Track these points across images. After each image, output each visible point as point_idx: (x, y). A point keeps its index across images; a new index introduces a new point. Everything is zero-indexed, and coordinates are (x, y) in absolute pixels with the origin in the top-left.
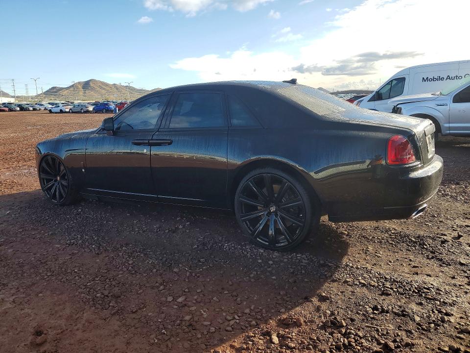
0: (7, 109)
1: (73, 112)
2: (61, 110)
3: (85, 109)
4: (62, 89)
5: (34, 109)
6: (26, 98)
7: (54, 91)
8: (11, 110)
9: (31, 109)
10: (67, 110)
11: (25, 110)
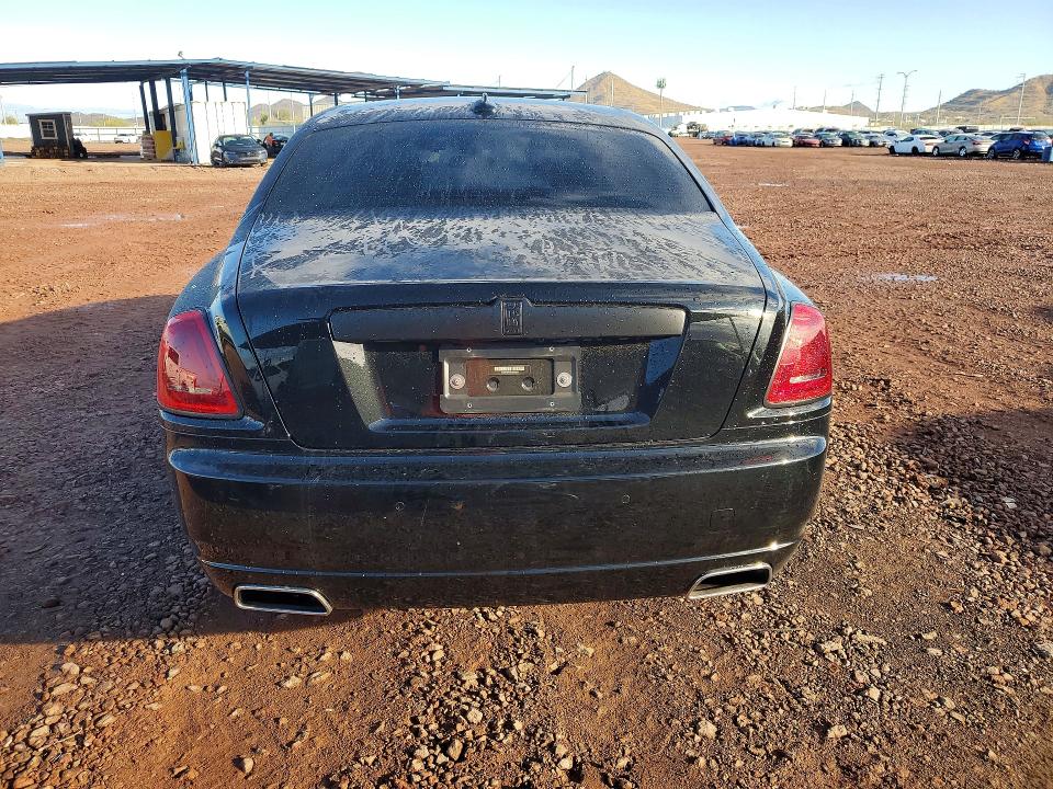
0: (817, 142)
1: (940, 155)
2: (915, 149)
3: (970, 148)
4: (991, 94)
5: (872, 144)
6: (897, 117)
7: (970, 101)
8: (824, 145)
9: (866, 142)
10: (929, 149)
11: (852, 146)
